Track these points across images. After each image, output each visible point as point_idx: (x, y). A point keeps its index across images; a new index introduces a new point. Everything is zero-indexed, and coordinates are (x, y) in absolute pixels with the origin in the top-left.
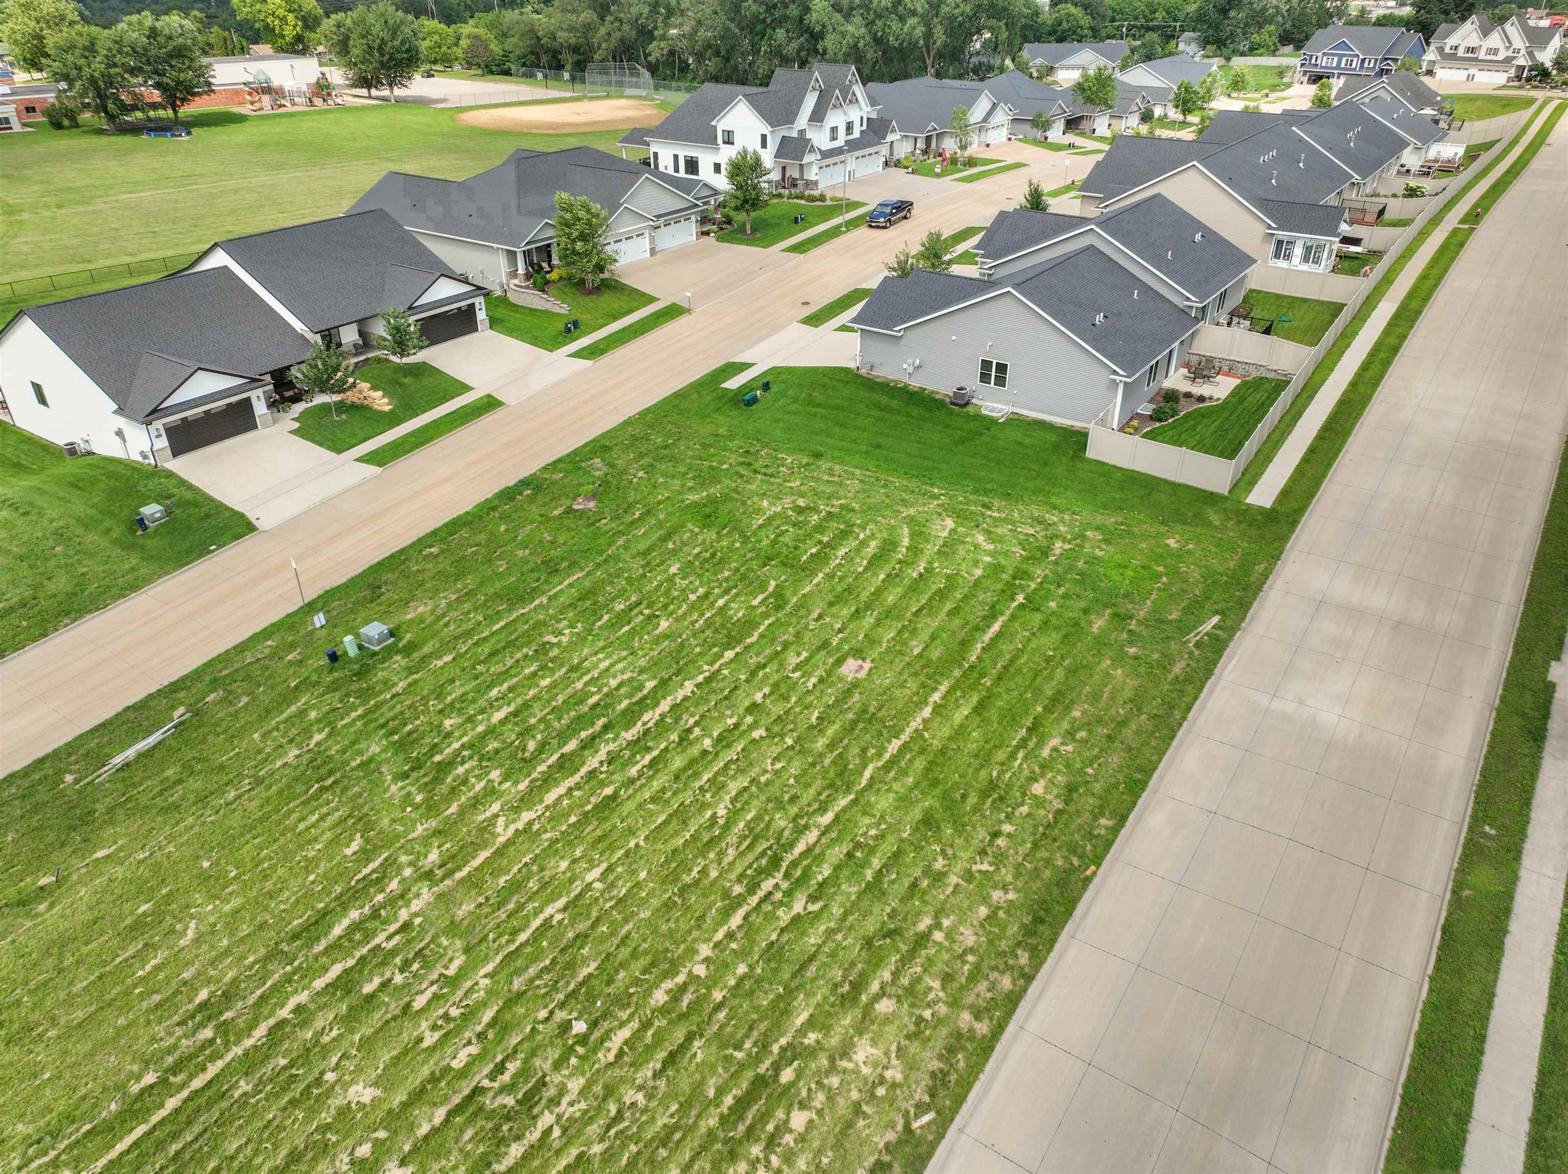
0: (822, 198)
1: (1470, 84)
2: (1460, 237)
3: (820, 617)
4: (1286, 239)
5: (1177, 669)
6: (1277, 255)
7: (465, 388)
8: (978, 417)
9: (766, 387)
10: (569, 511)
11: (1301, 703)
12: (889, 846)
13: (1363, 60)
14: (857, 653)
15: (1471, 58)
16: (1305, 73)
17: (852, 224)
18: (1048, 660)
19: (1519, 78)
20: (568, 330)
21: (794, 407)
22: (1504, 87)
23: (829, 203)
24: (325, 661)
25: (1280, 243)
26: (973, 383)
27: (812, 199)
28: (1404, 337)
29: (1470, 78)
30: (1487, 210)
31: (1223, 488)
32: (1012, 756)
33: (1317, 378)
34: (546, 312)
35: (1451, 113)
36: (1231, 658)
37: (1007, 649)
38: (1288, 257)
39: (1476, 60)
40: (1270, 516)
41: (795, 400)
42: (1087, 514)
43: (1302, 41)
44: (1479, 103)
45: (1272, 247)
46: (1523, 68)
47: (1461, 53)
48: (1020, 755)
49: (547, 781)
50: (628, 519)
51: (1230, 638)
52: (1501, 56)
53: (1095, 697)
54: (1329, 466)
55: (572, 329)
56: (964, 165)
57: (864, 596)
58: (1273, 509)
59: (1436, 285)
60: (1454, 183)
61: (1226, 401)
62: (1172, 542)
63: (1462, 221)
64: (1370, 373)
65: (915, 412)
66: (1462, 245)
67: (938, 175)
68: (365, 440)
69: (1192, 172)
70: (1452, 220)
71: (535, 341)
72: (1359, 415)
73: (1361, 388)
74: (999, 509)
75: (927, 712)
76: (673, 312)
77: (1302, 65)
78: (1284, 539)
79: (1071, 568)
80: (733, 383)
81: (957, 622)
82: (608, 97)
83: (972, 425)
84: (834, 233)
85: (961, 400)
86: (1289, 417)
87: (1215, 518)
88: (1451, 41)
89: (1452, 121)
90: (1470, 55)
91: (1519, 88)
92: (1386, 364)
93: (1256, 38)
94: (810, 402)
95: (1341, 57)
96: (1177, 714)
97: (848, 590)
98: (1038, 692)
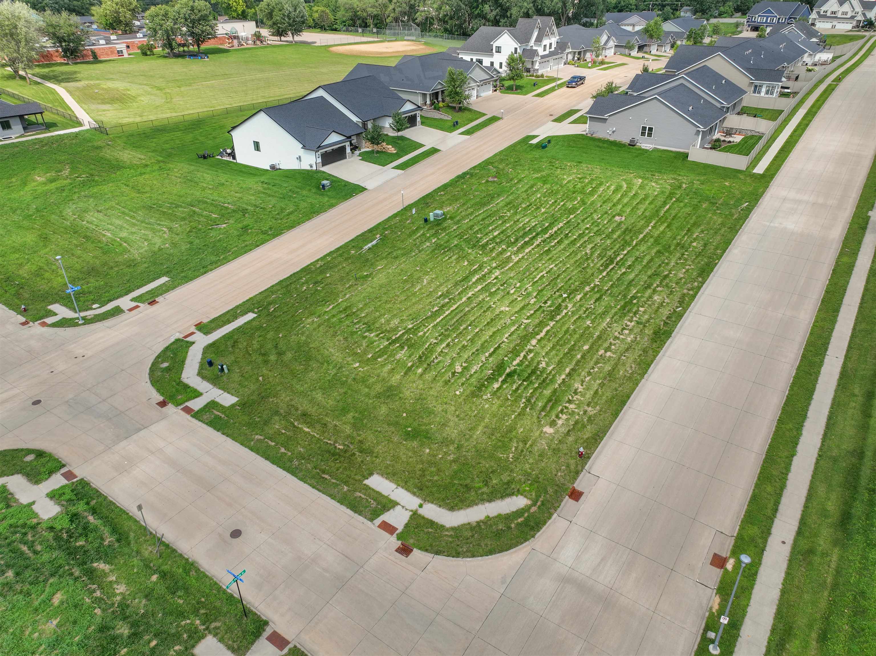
0: (542, 76)
1: (833, 30)
2: (833, 86)
3: (601, 206)
4: (758, 85)
5: (735, 217)
6: (754, 92)
7: (422, 146)
8: (640, 149)
9: (549, 142)
10: (487, 181)
11: (781, 224)
12: (648, 258)
13: (779, 19)
14: (619, 215)
15: (834, 16)
16: (749, 25)
17: (560, 86)
18: (689, 214)
19: (858, 26)
20: (454, 125)
21: (563, 148)
22: (851, 31)
23: (545, 78)
24: (422, 222)
25: (756, 86)
26: (638, 136)
27: (537, 77)
28: (810, 121)
29: (834, 27)
30: (844, 77)
31: (744, 168)
32: (684, 237)
33: (775, 134)
34: (441, 119)
35: (825, 42)
36: (754, 214)
37: (673, 212)
38: (759, 92)
39: (836, 17)
40: (763, 176)
41: (563, 146)
42: (692, 176)
43: (745, 10)
44: (838, 38)
45: (753, 89)
46: (860, 21)
47: (828, 14)
48: (686, 237)
49: (522, 247)
50: (513, 182)
51: (753, 209)
52: (849, 16)
53: (708, 223)
54: (784, 161)
55: (456, 125)
56: (599, 64)
57: (615, 201)
58: (763, 174)
59: (823, 103)
60: (829, 68)
61: (740, 143)
62: (727, 184)
63: (833, 81)
64: (797, 133)
65: (614, 148)
66: (833, 90)
67: (589, 68)
68: (392, 162)
69: (718, 57)
70: (829, 81)
71: (442, 129)
72: (794, 146)
73: (794, 138)
74: (657, 176)
75: (650, 228)
76: (494, 119)
77: (748, 22)
78: (769, 182)
79: (691, 191)
80: (534, 141)
81: (653, 206)
82: (396, 40)
83: (639, 152)
84: (553, 90)
85: (632, 144)
86: (766, 147)
87: (742, 177)
88: (823, 8)
89: (825, 46)
90: (833, 15)
91: (858, 31)
92: (804, 130)
93: (722, 9)
94: (570, 146)
95: (767, 17)
96: (738, 227)
97: (608, 199)
98: (688, 223)
